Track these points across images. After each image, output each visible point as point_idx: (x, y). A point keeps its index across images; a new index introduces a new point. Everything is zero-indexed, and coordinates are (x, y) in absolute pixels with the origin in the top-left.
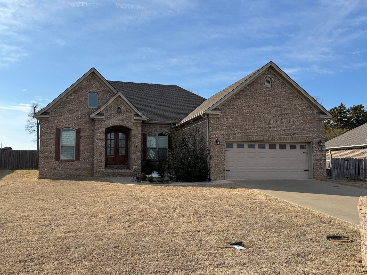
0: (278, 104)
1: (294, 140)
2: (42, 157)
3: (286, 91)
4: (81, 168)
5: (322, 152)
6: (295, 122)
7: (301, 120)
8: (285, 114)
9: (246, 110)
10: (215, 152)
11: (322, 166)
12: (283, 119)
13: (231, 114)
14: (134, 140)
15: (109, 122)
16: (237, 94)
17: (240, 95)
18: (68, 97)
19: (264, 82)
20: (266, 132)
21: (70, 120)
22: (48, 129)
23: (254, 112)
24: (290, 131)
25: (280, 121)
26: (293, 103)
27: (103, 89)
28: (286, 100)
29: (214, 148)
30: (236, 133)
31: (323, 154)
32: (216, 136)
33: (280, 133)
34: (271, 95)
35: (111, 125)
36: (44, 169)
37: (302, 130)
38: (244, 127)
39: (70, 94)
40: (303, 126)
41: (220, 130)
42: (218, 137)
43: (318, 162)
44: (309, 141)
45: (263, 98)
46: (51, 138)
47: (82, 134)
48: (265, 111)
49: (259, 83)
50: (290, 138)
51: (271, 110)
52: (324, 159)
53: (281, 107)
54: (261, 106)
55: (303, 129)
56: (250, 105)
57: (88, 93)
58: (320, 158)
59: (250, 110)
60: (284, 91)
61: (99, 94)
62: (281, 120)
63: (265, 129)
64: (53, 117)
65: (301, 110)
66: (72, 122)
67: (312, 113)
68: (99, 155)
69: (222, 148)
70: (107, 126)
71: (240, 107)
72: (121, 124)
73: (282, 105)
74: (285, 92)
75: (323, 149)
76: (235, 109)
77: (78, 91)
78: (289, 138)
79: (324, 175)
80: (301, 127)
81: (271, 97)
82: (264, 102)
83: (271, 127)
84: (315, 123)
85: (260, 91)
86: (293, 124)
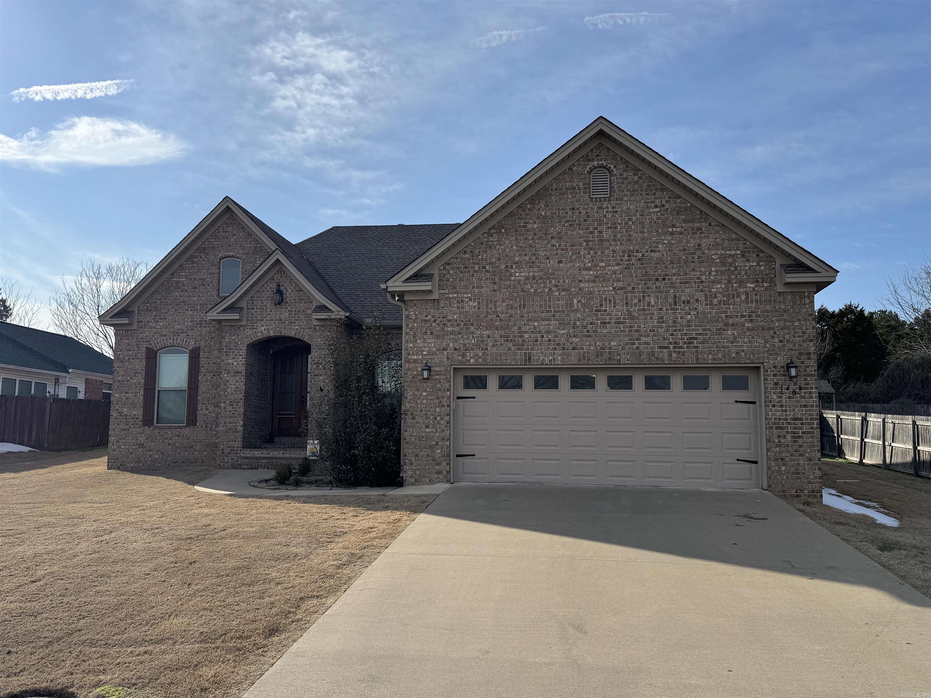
0: (631, 248)
1: (690, 359)
2: (116, 418)
3: (663, 206)
4: (198, 444)
5: (804, 397)
6: (697, 300)
7: (718, 295)
8: (657, 280)
9: (519, 275)
10: (419, 401)
11: (800, 446)
12: (649, 296)
13: (473, 287)
14: (316, 372)
15: (256, 329)
16: (494, 229)
17: (503, 230)
18: (175, 274)
19: (584, 185)
20: (589, 336)
21: (178, 327)
22: (130, 350)
23: (548, 278)
24: (675, 331)
25: (640, 301)
26: (688, 242)
27: (253, 248)
28: (665, 234)
29: (418, 390)
30: (486, 345)
31: (805, 406)
32: (423, 355)
33: (638, 339)
34: (607, 224)
35: (260, 336)
36: (119, 447)
37: (721, 325)
38: (515, 325)
39: (180, 266)
40: (725, 312)
41: (438, 337)
42: (429, 357)
43: (787, 432)
44: (748, 361)
45: (581, 232)
46: (137, 373)
47: (203, 361)
48: (585, 272)
49: (567, 189)
50: (674, 355)
51: (607, 268)
52: (809, 424)
53: (643, 255)
54: (574, 257)
55: (726, 325)
56: (536, 259)
57: (220, 260)
58: (796, 419)
59: (536, 274)
60: (656, 207)
61: (244, 259)
62: (644, 297)
63: (585, 327)
64: (141, 322)
65: (718, 260)
66: (182, 333)
67: (763, 268)
68: (230, 411)
69: (440, 390)
70: (251, 339)
71: (503, 267)
72: (285, 333)
73: (647, 251)
74: (658, 209)
75: (807, 389)
76: (487, 271)
77: (196, 257)
78: (670, 355)
79: (812, 477)
80: (719, 317)
81: (608, 228)
82: (584, 244)
83: (605, 323)
84: (775, 301)
85: (570, 213)
86: (687, 308)
